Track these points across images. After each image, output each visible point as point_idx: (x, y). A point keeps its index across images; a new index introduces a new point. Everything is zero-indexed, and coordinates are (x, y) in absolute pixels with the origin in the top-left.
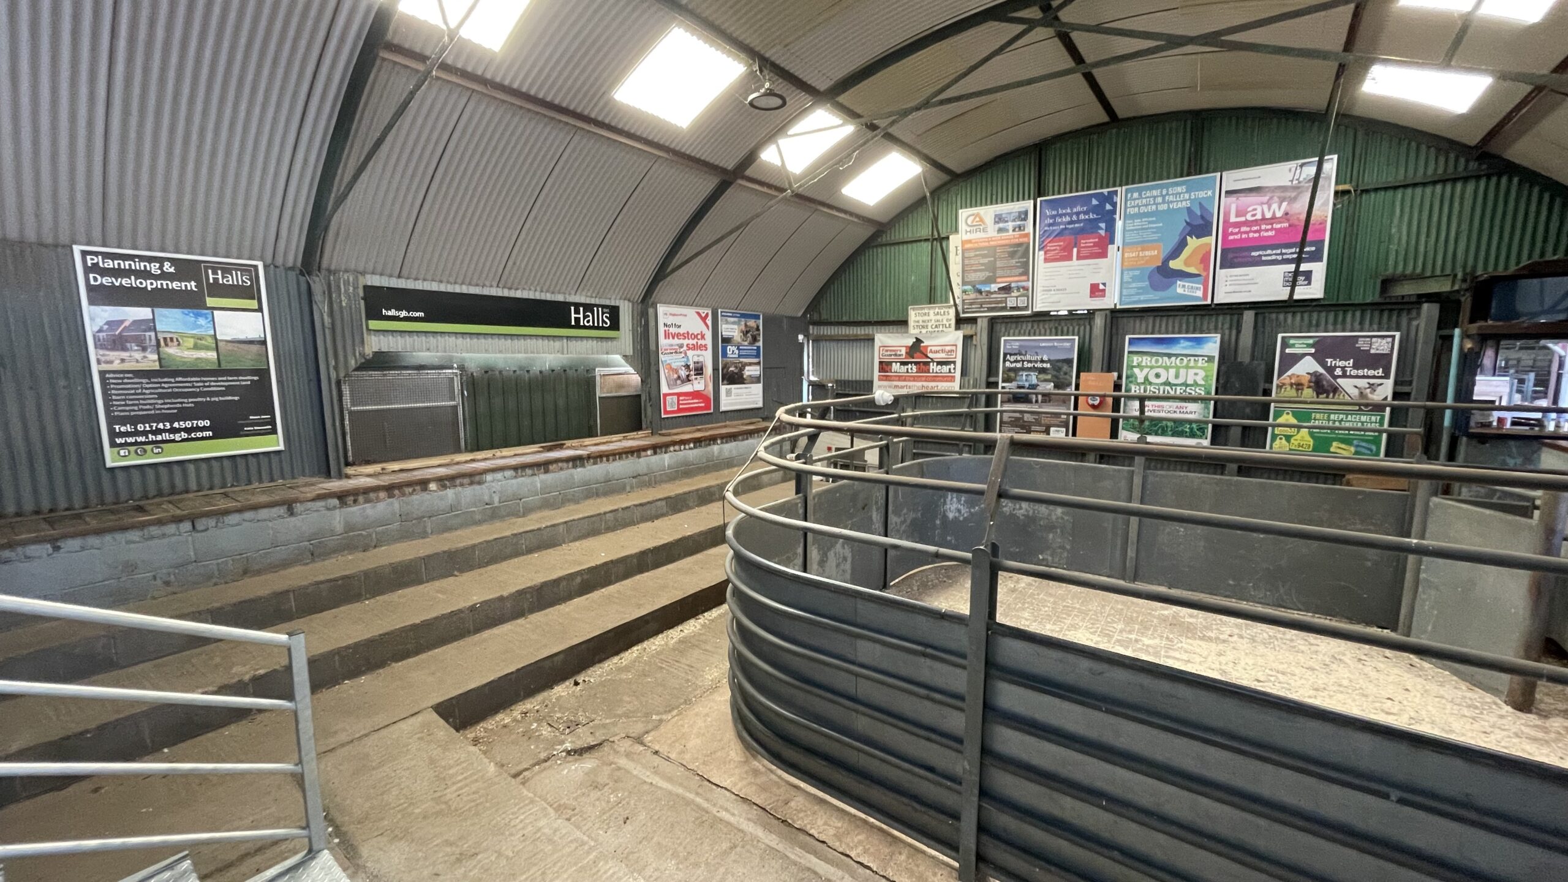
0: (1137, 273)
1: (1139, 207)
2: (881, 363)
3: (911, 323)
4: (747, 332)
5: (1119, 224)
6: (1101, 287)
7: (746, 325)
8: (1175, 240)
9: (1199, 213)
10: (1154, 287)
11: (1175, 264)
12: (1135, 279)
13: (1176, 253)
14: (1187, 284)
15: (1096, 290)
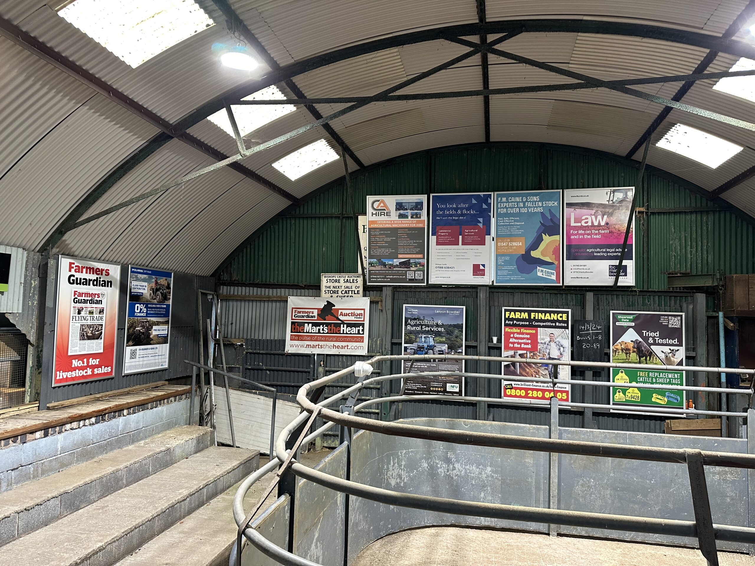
0: (508, 258)
1: (507, 208)
2: (293, 323)
3: (323, 289)
4: (157, 290)
5: (493, 221)
6: (482, 267)
7: (156, 283)
8: (533, 236)
9: (550, 218)
10: (521, 270)
11: (534, 254)
12: (506, 263)
13: (535, 245)
14: (544, 270)
15: (478, 270)
